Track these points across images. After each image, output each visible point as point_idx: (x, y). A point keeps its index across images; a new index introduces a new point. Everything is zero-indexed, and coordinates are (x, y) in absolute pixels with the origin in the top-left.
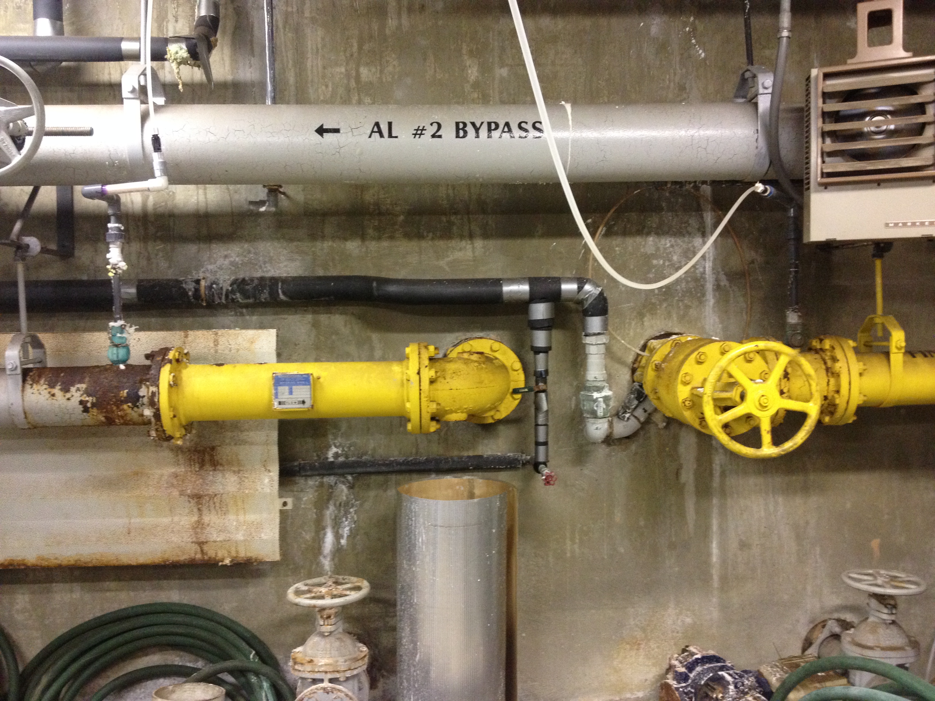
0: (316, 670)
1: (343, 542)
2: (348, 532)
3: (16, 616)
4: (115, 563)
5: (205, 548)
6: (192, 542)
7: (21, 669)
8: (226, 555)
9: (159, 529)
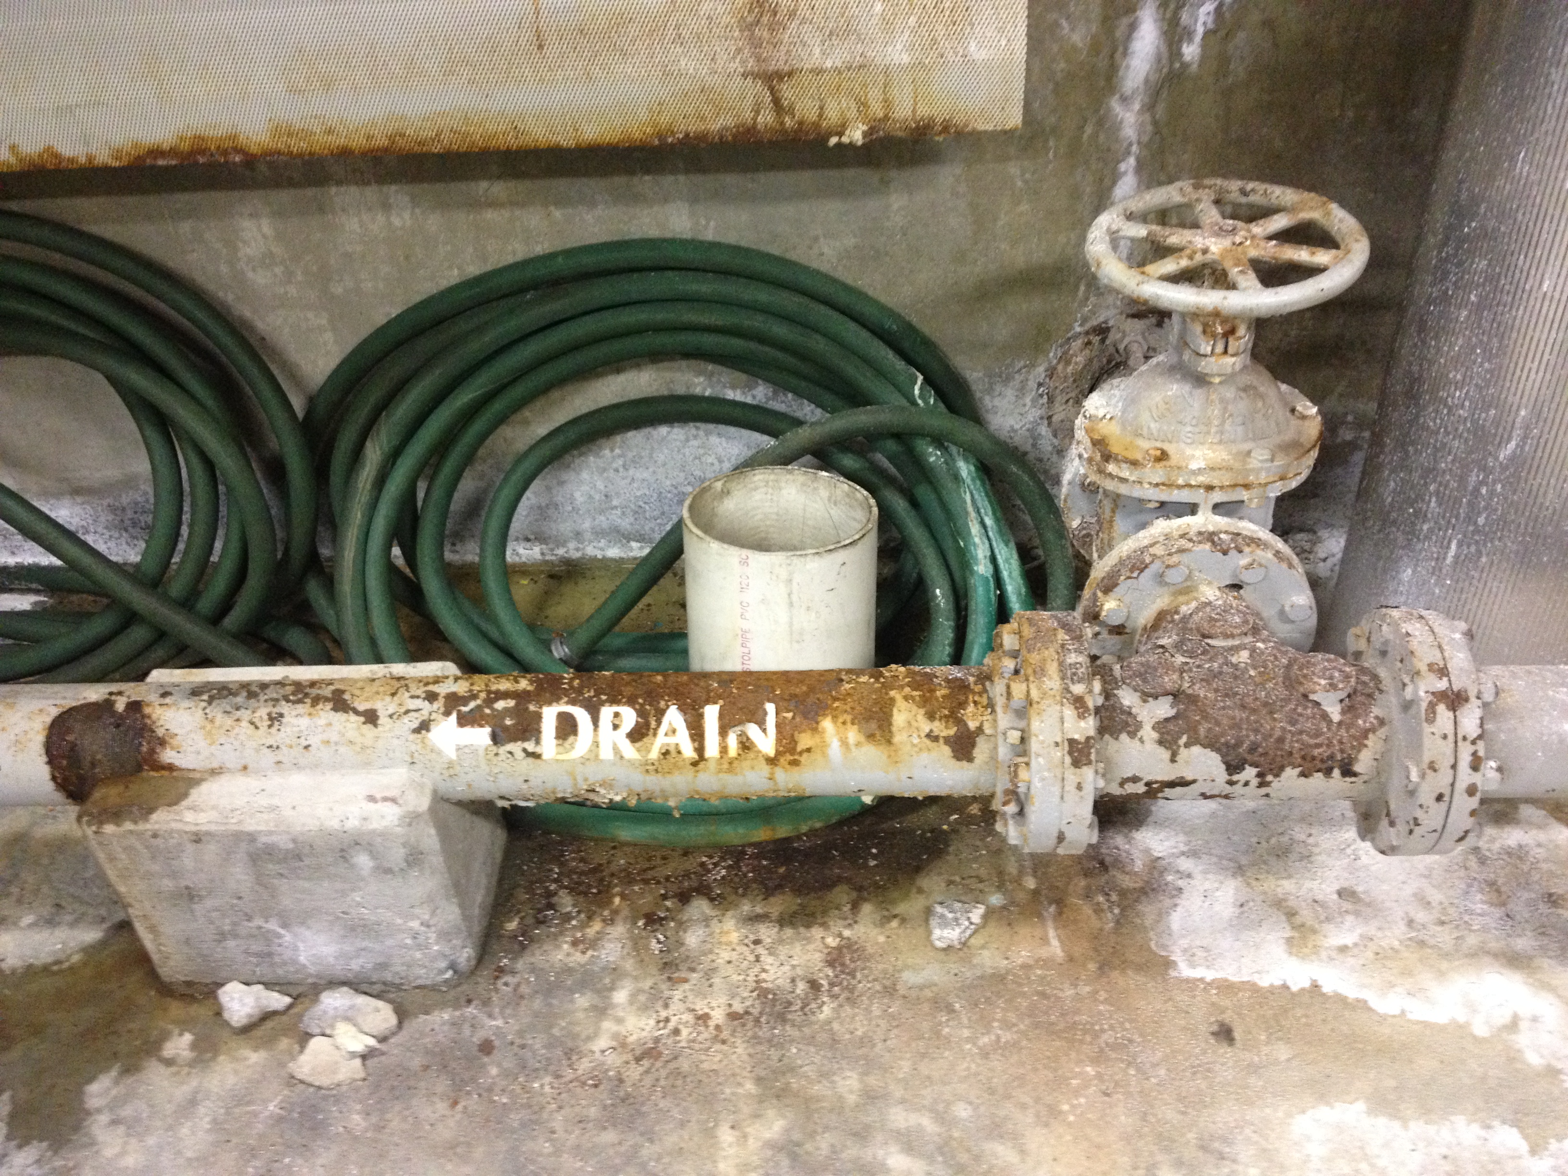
0: (1180, 481)
1: (1191, 51)
2: (1210, 20)
3: (250, 275)
4: (512, 142)
5: (787, 92)
6: (745, 75)
7: (298, 404)
8: (853, 113)
9: (633, 30)
